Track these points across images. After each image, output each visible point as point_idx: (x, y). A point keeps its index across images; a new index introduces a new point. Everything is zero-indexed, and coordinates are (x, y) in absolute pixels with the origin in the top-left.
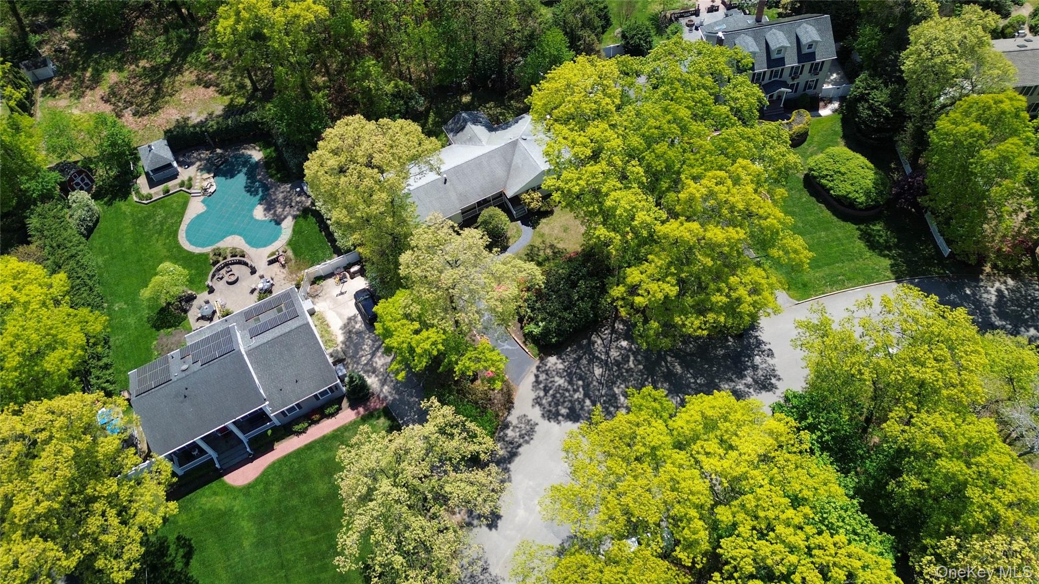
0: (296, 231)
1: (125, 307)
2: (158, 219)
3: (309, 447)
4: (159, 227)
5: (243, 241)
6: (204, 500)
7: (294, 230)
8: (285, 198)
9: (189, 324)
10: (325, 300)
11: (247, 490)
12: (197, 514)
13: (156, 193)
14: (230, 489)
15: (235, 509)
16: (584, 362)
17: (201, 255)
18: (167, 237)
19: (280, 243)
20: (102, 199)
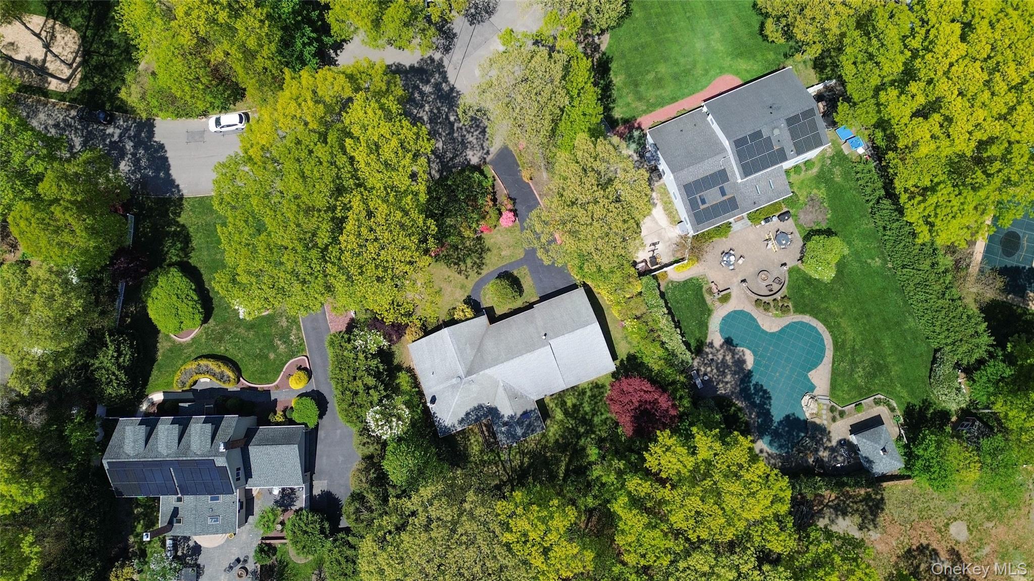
0: (703, 326)
1: (869, 261)
2: (860, 372)
3: (674, 100)
4: (857, 359)
5: (760, 322)
6: (755, 67)
7: (707, 329)
8: (724, 374)
9: (799, 232)
10: (670, 239)
11: (722, 70)
12: (759, 57)
13: (870, 407)
14: (737, 73)
15: (729, 58)
16: (449, 155)
17: (803, 312)
18: (844, 341)
19: (719, 314)
20: (935, 413)
